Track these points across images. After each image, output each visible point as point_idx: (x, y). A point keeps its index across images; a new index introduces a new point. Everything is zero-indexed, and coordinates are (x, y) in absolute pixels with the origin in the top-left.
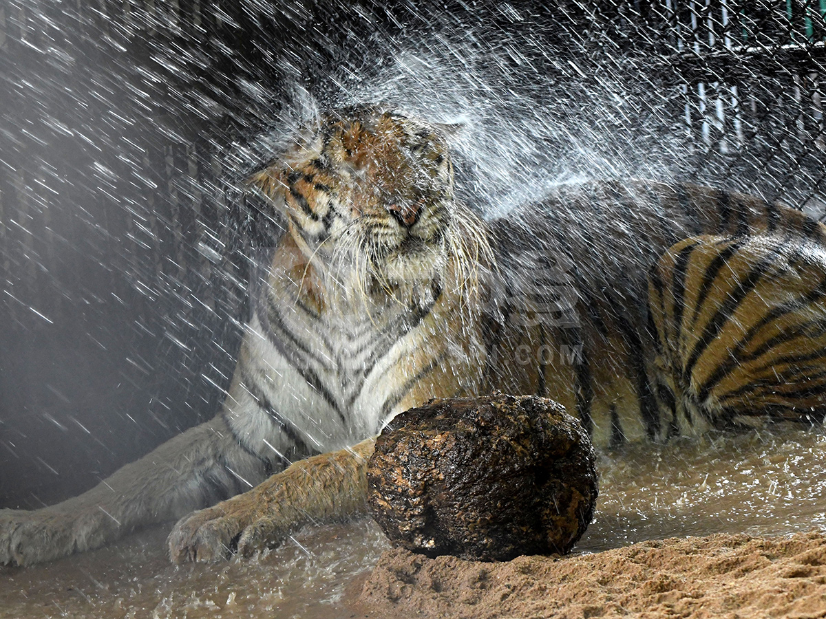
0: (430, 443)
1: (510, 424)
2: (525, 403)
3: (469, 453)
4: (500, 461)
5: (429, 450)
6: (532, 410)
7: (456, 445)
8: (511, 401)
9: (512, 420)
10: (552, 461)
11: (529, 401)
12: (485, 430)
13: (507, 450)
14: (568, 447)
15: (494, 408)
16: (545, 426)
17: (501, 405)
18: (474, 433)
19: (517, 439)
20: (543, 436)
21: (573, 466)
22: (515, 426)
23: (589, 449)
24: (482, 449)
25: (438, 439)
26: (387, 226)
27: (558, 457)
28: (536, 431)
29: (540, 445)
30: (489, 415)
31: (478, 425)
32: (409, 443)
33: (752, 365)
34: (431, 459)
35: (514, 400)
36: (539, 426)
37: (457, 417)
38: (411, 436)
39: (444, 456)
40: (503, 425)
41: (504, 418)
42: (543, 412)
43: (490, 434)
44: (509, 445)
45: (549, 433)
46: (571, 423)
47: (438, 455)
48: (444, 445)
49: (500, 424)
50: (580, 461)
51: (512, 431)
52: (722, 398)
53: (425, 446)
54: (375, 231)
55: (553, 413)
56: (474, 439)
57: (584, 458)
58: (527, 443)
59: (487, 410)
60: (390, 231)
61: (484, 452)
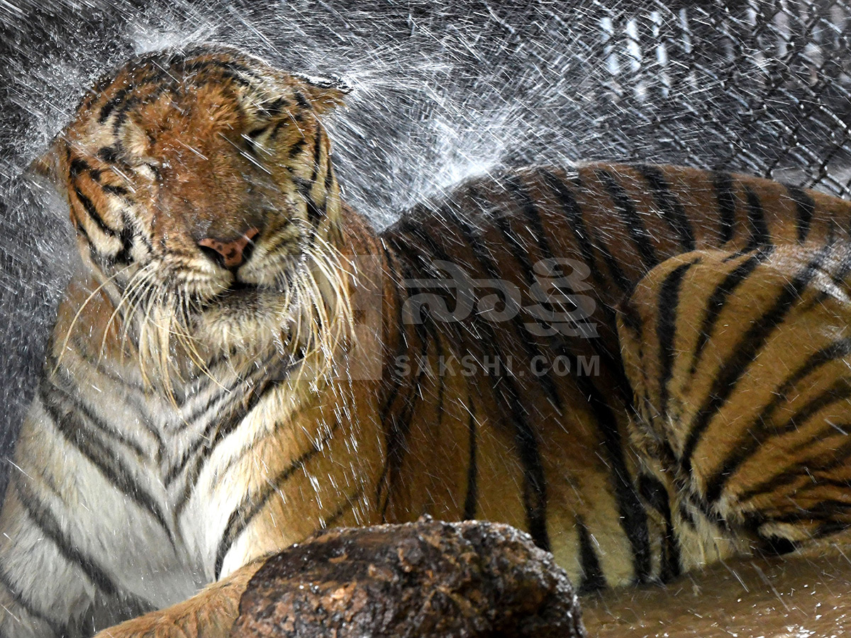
0: (327, 601)
1: (449, 569)
2: (470, 533)
3: (389, 616)
4: (438, 626)
5: (326, 612)
6: (483, 544)
7: (368, 604)
8: (448, 531)
9: (452, 561)
10: (516, 621)
11: (476, 528)
12: (411, 579)
13: (446, 608)
14: (539, 598)
15: (424, 545)
16: (503, 568)
17: (434, 540)
18: (395, 584)
19: (462, 590)
20: (500, 584)
21: (549, 628)
22: (457, 570)
23: (571, 599)
24: (407, 608)
25: (340, 594)
26: (198, 271)
27: (524, 614)
28: (490, 576)
29: (497, 597)
30: (416, 555)
31: (401, 572)
32: (294, 602)
33: (789, 439)
34: (331, 627)
35: (453, 530)
36: (495, 570)
37: (366, 559)
38: (296, 591)
39: (351, 621)
40: (439, 570)
41: (441, 559)
42: (498, 546)
43: (420, 584)
44: (449, 600)
45: (510, 578)
46: (541, 561)
47: (342, 620)
48: (349, 605)
49: (434, 567)
50: (558, 619)
51: (452, 579)
52: (744, 497)
53: (320, 606)
54: (182, 275)
55: (515, 546)
56: (395, 593)
57: (564, 614)
58: (476, 594)
59: (412, 548)
60: (204, 278)
61: (412, 613)
